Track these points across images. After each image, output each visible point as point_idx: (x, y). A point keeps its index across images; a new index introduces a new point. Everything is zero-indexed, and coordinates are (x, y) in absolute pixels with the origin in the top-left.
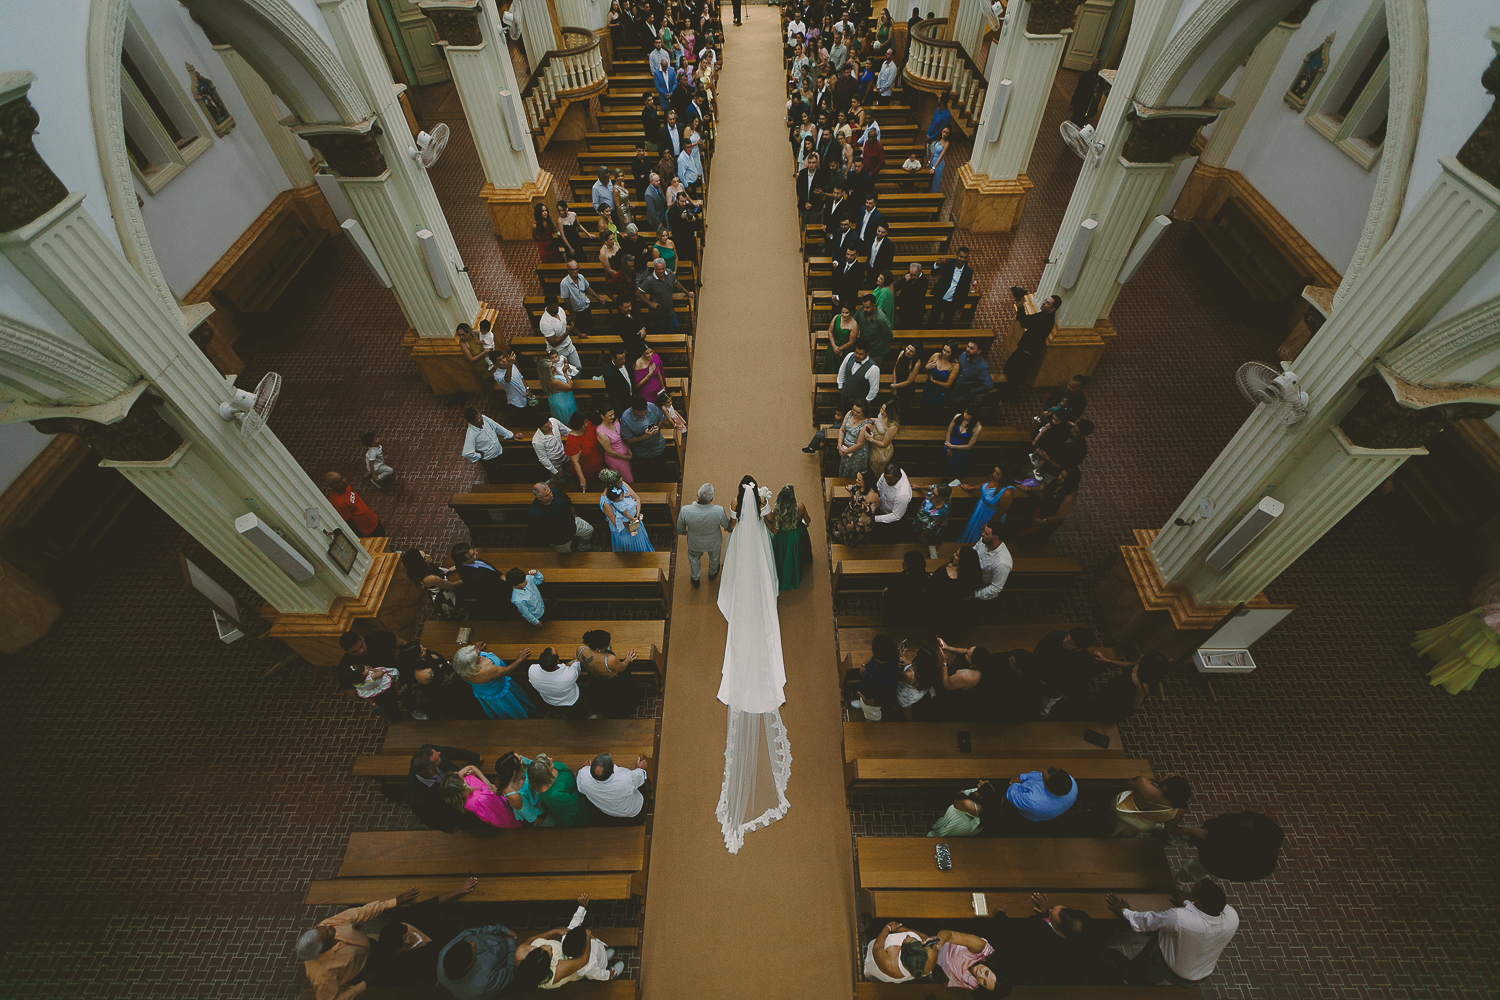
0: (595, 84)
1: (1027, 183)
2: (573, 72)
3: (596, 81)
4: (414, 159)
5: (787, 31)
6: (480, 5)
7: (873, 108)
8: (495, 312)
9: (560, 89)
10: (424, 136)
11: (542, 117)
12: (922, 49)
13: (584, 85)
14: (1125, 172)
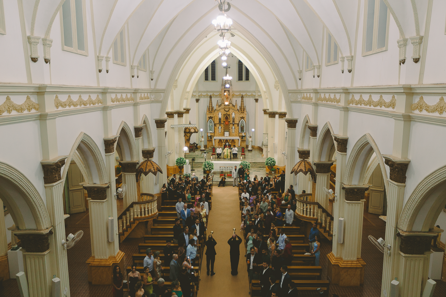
0: (152, 215)
1: (363, 262)
2: (143, 210)
3: (153, 213)
4: (63, 245)
5: (241, 196)
6: (109, 186)
7: (284, 227)
9: (136, 216)
10: (71, 236)
11: (125, 228)
12: (302, 205)
13: (147, 215)
14: (404, 258)
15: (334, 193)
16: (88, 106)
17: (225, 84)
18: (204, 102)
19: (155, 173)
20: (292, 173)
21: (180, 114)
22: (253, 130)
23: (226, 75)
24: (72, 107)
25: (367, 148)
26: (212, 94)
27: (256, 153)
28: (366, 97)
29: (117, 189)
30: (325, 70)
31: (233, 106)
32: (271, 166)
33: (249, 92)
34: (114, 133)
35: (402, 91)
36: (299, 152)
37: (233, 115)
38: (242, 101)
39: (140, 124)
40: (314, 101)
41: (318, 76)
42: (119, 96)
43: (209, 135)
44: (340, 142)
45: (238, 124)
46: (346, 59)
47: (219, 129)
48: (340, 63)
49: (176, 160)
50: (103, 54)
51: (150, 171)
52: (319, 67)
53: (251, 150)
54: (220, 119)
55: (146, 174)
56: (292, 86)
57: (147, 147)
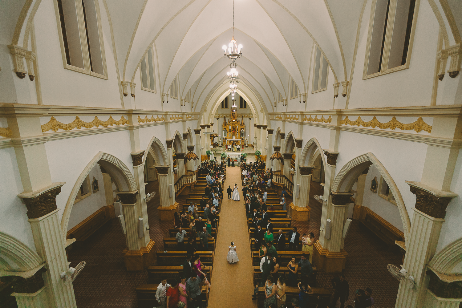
0: (193, 182)
1: (309, 209)
2: (188, 180)
4: (144, 200)
6: (169, 166)
8: (154, 242)
9: (184, 183)
10: (149, 194)
11: (178, 189)
12: (276, 177)
13: (190, 182)
14: (334, 207)
15: (294, 171)
16: (157, 122)
17: (233, 109)
18: (221, 120)
19: (195, 159)
20: (270, 159)
21: (208, 127)
22: (248, 135)
23: (234, 105)
24: (148, 122)
25: (314, 145)
26: (225, 115)
27: (250, 148)
28: (313, 117)
29: (174, 168)
30: (290, 102)
31: (237, 122)
32: (258, 155)
33: (246, 114)
34: (172, 137)
35: (336, 113)
36: (274, 147)
37: (237, 127)
38: (242, 119)
39: (186, 132)
40: (283, 119)
41: (286, 105)
42: (174, 116)
43: (224, 138)
44: (298, 142)
45: (240, 132)
46: (302, 95)
47: (230, 135)
48: (299, 97)
49: (206, 152)
50: (165, 92)
51: (192, 158)
52: (286, 100)
53: (247, 147)
54: (230, 129)
55: (190, 160)
56: (270, 111)
57: (190, 145)
